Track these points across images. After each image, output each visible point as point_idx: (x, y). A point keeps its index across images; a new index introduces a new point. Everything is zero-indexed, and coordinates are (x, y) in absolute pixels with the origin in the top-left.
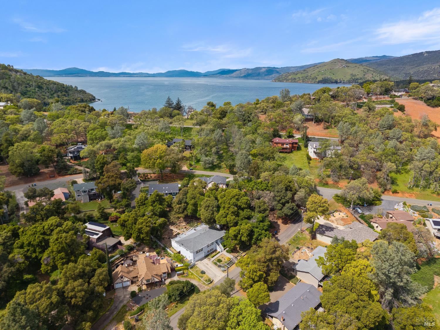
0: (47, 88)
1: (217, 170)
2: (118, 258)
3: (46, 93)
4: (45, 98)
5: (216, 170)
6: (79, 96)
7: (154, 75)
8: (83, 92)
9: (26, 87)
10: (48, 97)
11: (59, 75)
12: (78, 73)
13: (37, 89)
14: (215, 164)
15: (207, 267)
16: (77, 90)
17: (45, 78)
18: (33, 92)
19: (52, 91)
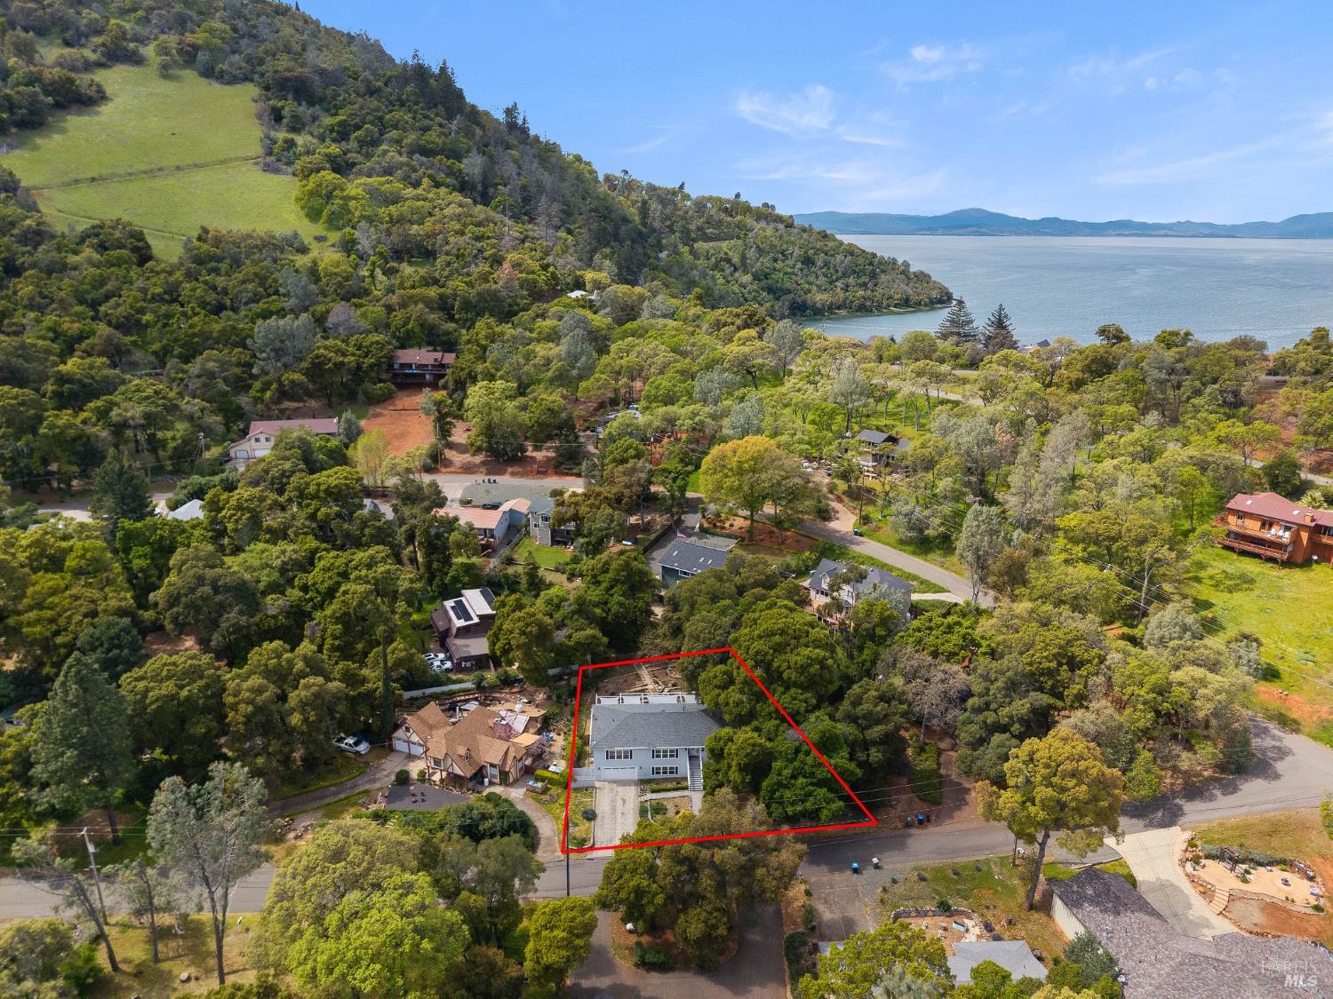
0: (826, 264)
1: (936, 556)
2: (469, 690)
3: (817, 277)
4: (809, 291)
5: (930, 556)
6: (900, 289)
7: (1231, 232)
8: (922, 277)
9: (775, 260)
10: (819, 287)
11: (929, 229)
12: (979, 226)
13: (799, 265)
14: (930, 532)
15: (614, 809)
16: (905, 272)
17: (839, 237)
18: (786, 273)
19: (837, 271)
